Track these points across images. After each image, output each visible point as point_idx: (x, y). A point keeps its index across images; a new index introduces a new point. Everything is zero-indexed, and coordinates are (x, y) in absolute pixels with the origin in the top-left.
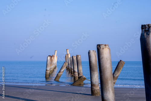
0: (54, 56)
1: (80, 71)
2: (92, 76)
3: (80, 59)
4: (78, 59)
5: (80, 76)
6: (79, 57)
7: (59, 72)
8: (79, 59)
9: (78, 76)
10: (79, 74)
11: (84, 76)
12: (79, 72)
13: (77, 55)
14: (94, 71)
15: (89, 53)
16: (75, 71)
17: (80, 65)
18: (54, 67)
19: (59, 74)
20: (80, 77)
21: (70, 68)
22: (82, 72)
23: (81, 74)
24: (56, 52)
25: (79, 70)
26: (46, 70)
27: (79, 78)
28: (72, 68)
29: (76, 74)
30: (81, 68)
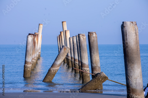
0: (38, 35)
1: (96, 62)
2: (129, 72)
3: (95, 39)
4: (92, 41)
5: (96, 72)
6: (94, 35)
7: (52, 66)
8: (94, 41)
9: (92, 73)
10: (93, 69)
11: (104, 74)
12: (94, 65)
13: (89, 33)
14: (133, 63)
15: (123, 27)
16: (85, 64)
17: (95, 52)
18: (38, 56)
19: (52, 69)
20: (97, 75)
21: (70, 58)
22: (99, 65)
23: (97, 68)
24: (41, 26)
25: (94, 61)
26: (26, 62)
27: (94, 76)
28: (77, 57)
29: (86, 68)
30: (96, 57)
